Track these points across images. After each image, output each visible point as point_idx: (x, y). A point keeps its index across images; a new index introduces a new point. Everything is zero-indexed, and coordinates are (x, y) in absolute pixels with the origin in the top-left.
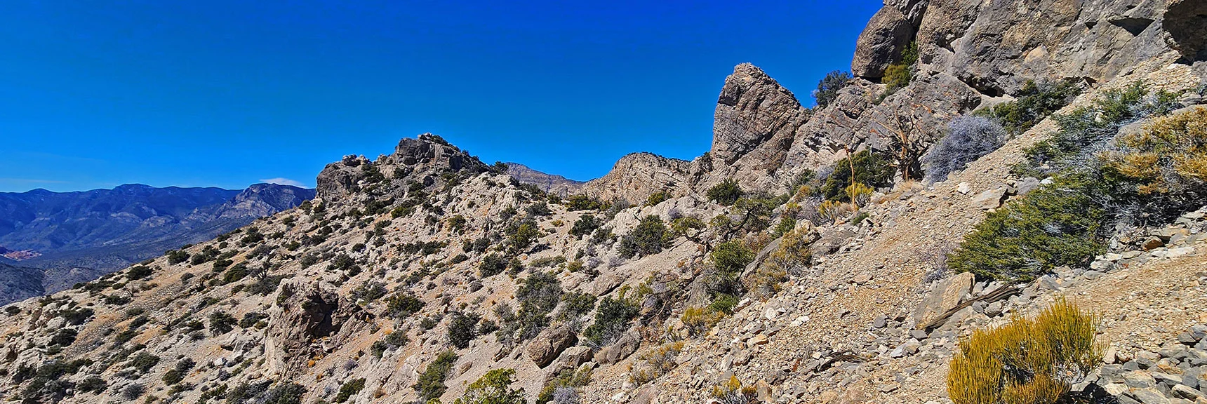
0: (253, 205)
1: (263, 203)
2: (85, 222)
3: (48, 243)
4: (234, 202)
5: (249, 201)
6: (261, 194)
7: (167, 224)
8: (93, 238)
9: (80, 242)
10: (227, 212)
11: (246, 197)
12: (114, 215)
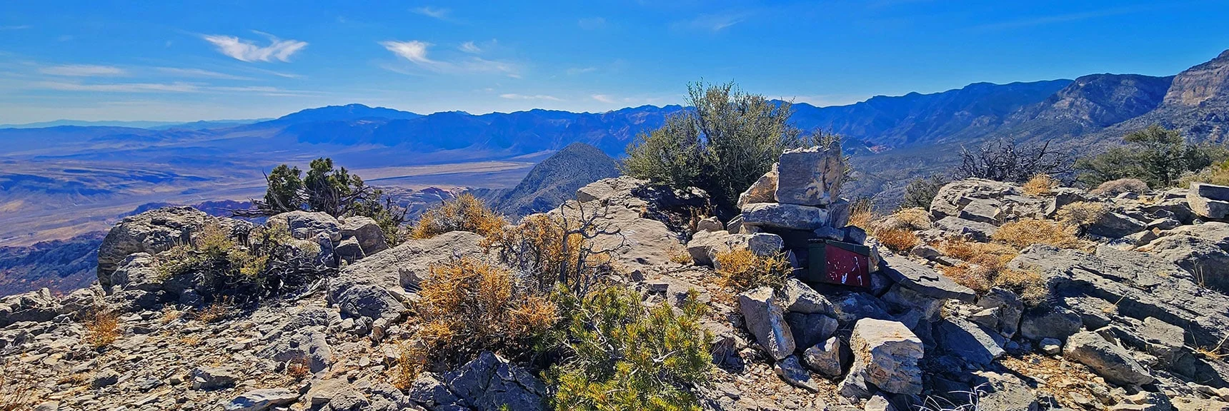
0: (1072, 104)
1: (1085, 100)
2: (935, 120)
3: (905, 138)
4: (1055, 99)
5: (1068, 99)
6: (1085, 89)
7: (990, 123)
8: (937, 135)
9: (927, 137)
10: (1043, 112)
11: (1068, 93)
12: (956, 114)
